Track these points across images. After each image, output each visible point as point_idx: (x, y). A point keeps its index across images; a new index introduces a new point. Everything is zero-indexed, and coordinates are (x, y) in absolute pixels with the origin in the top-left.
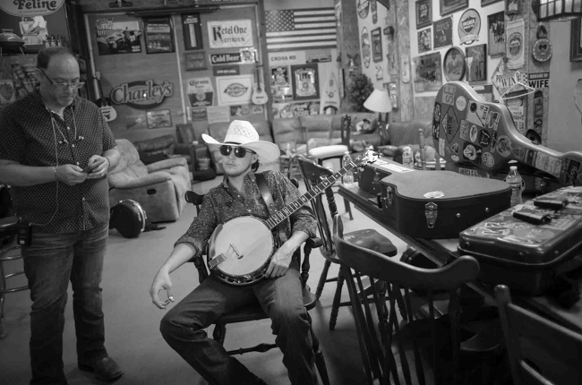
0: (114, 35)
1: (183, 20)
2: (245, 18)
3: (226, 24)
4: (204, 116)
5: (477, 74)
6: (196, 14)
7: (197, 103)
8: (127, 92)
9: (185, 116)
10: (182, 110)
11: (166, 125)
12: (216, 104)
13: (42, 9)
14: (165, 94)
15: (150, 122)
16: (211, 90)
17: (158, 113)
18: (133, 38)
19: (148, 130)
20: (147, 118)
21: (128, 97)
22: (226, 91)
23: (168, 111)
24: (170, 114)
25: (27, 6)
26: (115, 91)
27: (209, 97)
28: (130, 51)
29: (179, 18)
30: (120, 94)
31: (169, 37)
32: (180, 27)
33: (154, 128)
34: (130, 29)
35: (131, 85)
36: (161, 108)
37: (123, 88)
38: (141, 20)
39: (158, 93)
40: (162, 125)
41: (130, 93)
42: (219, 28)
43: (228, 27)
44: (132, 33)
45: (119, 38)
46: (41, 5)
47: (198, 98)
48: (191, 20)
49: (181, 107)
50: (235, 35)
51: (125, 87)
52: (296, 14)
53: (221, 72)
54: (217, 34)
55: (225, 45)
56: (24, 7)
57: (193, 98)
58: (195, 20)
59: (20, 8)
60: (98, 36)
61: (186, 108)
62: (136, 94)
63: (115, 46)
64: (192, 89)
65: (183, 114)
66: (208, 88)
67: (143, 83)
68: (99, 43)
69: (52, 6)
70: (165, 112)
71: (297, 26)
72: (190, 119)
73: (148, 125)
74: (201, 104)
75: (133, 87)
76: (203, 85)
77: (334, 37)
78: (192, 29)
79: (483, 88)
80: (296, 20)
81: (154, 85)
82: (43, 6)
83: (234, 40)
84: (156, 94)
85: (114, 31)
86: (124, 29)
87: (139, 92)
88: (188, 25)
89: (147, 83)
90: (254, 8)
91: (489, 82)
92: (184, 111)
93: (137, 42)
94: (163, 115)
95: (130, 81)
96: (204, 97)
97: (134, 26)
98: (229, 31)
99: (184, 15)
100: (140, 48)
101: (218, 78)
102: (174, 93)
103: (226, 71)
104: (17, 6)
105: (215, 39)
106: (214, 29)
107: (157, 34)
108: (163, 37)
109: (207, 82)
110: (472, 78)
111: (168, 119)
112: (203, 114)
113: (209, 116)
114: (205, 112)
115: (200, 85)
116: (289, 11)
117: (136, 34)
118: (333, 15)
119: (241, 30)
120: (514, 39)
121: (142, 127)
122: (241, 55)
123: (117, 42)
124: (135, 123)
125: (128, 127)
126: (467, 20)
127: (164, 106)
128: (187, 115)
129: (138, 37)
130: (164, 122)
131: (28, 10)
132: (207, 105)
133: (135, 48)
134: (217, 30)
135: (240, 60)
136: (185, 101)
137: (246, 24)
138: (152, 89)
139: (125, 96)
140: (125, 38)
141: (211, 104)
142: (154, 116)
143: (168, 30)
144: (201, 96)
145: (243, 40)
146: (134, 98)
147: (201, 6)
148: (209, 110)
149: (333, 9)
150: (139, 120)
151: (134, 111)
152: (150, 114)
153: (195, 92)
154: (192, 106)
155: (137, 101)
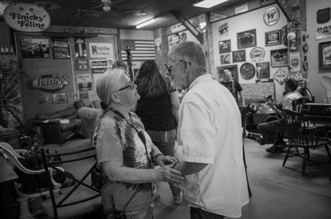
0: (33, 46)
1: (75, 41)
2: (109, 42)
3: (99, 45)
4: (87, 96)
5: (264, 74)
6: (83, 38)
7: (83, 89)
8: (40, 81)
9: (75, 97)
10: (74, 92)
11: (64, 102)
13: (35, 27)
14: (64, 83)
15: (54, 100)
16: (91, 81)
17: (59, 95)
18: (44, 49)
19: (53, 105)
20: (52, 98)
21: (41, 85)
23: (65, 93)
24: (66, 95)
25: (26, 25)
26: (32, 81)
27: (90, 85)
28: (43, 57)
29: (73, 40)
30: (35, 83)
31: (67, 50)
32: (73, 44)
33: (56, 104)
34: (43, 43)
35: (43, 77)
36: (60, 91)
37: (37, 78)
38: (50, 39)
39: (60, 82)
40: (62, 102)
41: (42, 82)
42: (96, 47)
43: (101, 47)
44: (44, 46)
45: (36, 48)
46: (35, 25)
47: (83, 86)
48: (80, 41)
49: (73, 91)
50: (104, 51)
51: (39, 78)
52: (136, 42)
53: (96, 71)
54: (94, 50)
55: (99, 56)
56: (24, 26)
57: (81, 86)
58: (82, 41)
59: (22, 26)
60: (21, 46)
61: (77, 92)
62: (46, 83)
63: (33, 53)
64: (80, 81)
65: (74, 95)
66: (89, 80)
67: (51, 76)
68: (23, 51)
69: (42, 27)
70: (63, 94)
71: (137, 49)
72: (79, 98)
73: (53, 102)
74: (85, 89)
75: (44, 79)
76: (86, 78)
77: (154, 55)
78: (80, 46)
79: (267, 80)
80: (136, 45)
81: (58, 77)
82: (37, 26)
83: (103, 54)
84: (58, 83)
85: (32, 44)
86: (39, 43)
87: (48, 81)
88: (78, 44)
89: (53, 76)
90: (114, 37)
91: (271, 77)
92: (75, 93)
93: (47, 52)
94: (62, 96)
95: (42, 75)
96: (87, 85)
97: (45, 42)
98: (101, 49)
99: (76, 38)
100: (49, 55)
101: (95, 75)
102: (70, 82)
103: (99, 71)
104: (20, 25)
105: (93, 53)
106: (93, 47)
107: (60, 47)
108: (64, 50)
109: (88, 77)
110: (261, 76)
111: (66, 98)
112: (86, 95)
113: (89, 96)
114: (87, 94)
115: (84, 78)
116: (133, 40)
117: (47, 46)
118: (154, 44)
119: (107, 49)
120: (295, 60)
121: (49, 103)
122: (108, 62)
123: (34, 50)
124: (45, 101)
125: (40, 103)
126: (256, 51)
127: (62, 91)
128: (77, 96)
129: (48, 49)
130: (63, 100)
131: (27, 28)
132: (89, 90)
133: (46, 55)
134: (94, 48)
135: (106, 65)
136: (76, 87)
137: (110, 46)
138: (56, 80)
139: (39, 84)
140: (40, 48)
141: (90, 90)
142: (56, 96)
143: (66, 46)
144: (85, 85)
145: (108, 54)
146: (45, 86)
147: (87, 34)
148: (90, 92)
149: (153, 41)
150: (47, 99)
151: (44, 93)
152: (54, 96)
153: (82, 82)
154: (80, 90)
155: (46, 87)
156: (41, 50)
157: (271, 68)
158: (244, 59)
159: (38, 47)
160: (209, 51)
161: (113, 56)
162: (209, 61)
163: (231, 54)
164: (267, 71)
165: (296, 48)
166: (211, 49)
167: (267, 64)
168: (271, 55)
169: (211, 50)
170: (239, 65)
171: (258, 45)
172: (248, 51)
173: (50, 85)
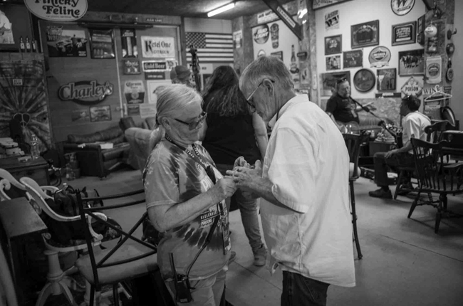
0: (63, 40)
1: (122, 34)
2: (169, 35)
3: (155, 40)
4: (137, 111)
5: (388, 86)
6: (133, 30)
7: (132, 101)
8: (74, 90)
9: (122, 111)
10: (119, 106)
11: (107, 118)
12: (147, 101)
13: (67, 15)
14: (106, 93)
15: (93, 116)
16: (143, 90)
17: (100, 109)
18: (79, 45)
19: (90, 123)
20: (90, 113)
21: (74, 95)
22: (154, 92)
23: (108, 107)
24: (110, 109)
25: (54, 12)
26: (63, 89)
27: (142, 96)
28: (77, 55)
29: (119, 32)
30: (67, 92)
31: (110, 46)
32: (119, 38)
33: (96, 121)
34: (77, 36)
35: (77, 84)
36: (101, 104)
37: (70, 86)
38: (87, 30)
39: (101, 92)
40: (103, 118)
41: (76, 91)
42: (150, 42)
43: (157, 42)
44: (79, 40)
45: (67, 43)
46: (67, 12)
47: (133, 96)
48: (128, 34)
49: (119, 104)
50: (162, 49)
51: (72, 85)
52: (207, 36)
53: (151, 76)
54: (148, 47)
55: (155, 56)
56: (52, 12)
57: (129, 97)
58: (132, 34)
59: (48, 12)
60: (48, 40)
61: (123, 105)
62: (82, 92)
63: (64, 50)
64: (128, 90)
65: (120, 110)
66: (140, 88)
67: (88, 83)
68: (50, 47)
69: (76, 13)
70: (105, 108)
71: (208, 45)
72: (126, 113)
73: (91, 119)
74: (135, 101)
75: (79, 86)
76: (137, 86)
77: (232, 55)
78: (129, 40)
79: (392, 94)
80: (207, 41)
81: (97, 85)
82: (69, 13)
83: (161, 52)
84: (98, 92)
85: (63, 37)
86: (72, 36)
87: (84, 90)
88: (126, 38)
89: (91, 83)
90: (176, 29)
91: (398, 90)
92: (121, 107)
93: (83, 48)
94: (104, 110)
95: (77, 80)
96: (138, 96)
97: (81, 34)
98: (158, 45)
99: (123, 30)
100: (86, 53)
101: (148, 82)
102: (114, 92)
103: (155, 76)
104: (46, 11)
105: (147, 50)
106: (146, 42)
107: (101, 42)
108: (106, 46)
109: (140, 84)
110: (382, 87)
111: (109, 113)
113: (141, 111)
114: (138, 108)
115: (134, 86)
116: (202, 33)
117: (83, 41)
118: (231, 39)
119: (167, 45)
120: (433, 67)
121: (86, 120)
122: (167, 64)
123: (65, 46)
124: (80, 117)
125: (74, 120)
126: (378, 53)
127: (105, 103)
128: (124, 110)
129: (84, 44)
130: (105, 116)
132: (140, 103)
133: (82, 53)
134: (148, 43)
135: (165, 68)
136: (123, 99)
137: (170, 40)
138: (95, 88)
139: (72, 93)
140: (73, 43)
141: (143, 102)
142: (96, 111)
143: (110, 40)
144: (135, 95)
145: (168, 52)
146: (80, 96)
147: (138, 23)
148: (142, 106)
149: (231, 35)
150: (84, 114)
151: (78, 106)
152: (93, 110)
153: (131, 92)
154: (128, 103)
155: (82, 98)
156: (75, 46)
157: (398, 76)
158: (359, 63)
159: (71, 42)
160: (310, 51)
161: (174, 56)
162: (310, 65)
163: (342, 55)
164: (393, 80)
165: (437, 49)
166: (314, 48)
167: (393, 71)
168: (400, 58)
169: (312, 50)
170: (353, 71)
171: (380, 45)
172: (367, 51)
173: (88, 95)
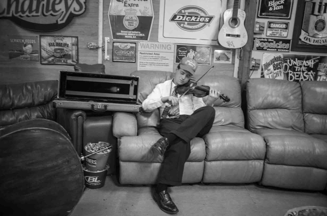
4: (131, 56)
7: (123, 33)
9: (100, 51)
11: (70, 61)
12: (155, 39)
14: (71, 10)
15: (44, 54)
16: (150, 13)
17: (59, 41)
19: (40, 66)
20: (40, 47)
21: (13, 8)
22: (173, 19)
23: (74, 40)
24: (77, 44)
27: (145, 25)
36: (61, 32)
39: (61, 7)
40: (63, 61)
41: (18, 1)
47: (126, 23)
49: (96, 35)
57: (117, 22)
61: (104, 39)
64: (117, 8)
65: (97, 48)
66: (144, 8)
70: (68, 41)
73: (41, 57)
74: (130, 34)
84: (57, 7)
92: (100, 45)
94: (66, 45)
96: (136, 24)
102: (89, 9)
111: (74, 53)
112: (131, 53)
113: (139, 55)
114: (135, 49)
115: (131, 1)
121: (32, 61)
124: (22, 53)
125: (12, 56)
128: (103, 50)
130: (66, 56)
132: (141, 38)
136: (104, 26)
139: (9, 4)
141: (146, 38)
142: (50, 45)
144: (130, 21)
146: (23, 12)
148: (142, 46)
150: (29, 48)
151: (22, 32)
152: (45, 41)
153: (123, 14)
154: (115, 36)
155: (26, 17)
173: (37, 11)
